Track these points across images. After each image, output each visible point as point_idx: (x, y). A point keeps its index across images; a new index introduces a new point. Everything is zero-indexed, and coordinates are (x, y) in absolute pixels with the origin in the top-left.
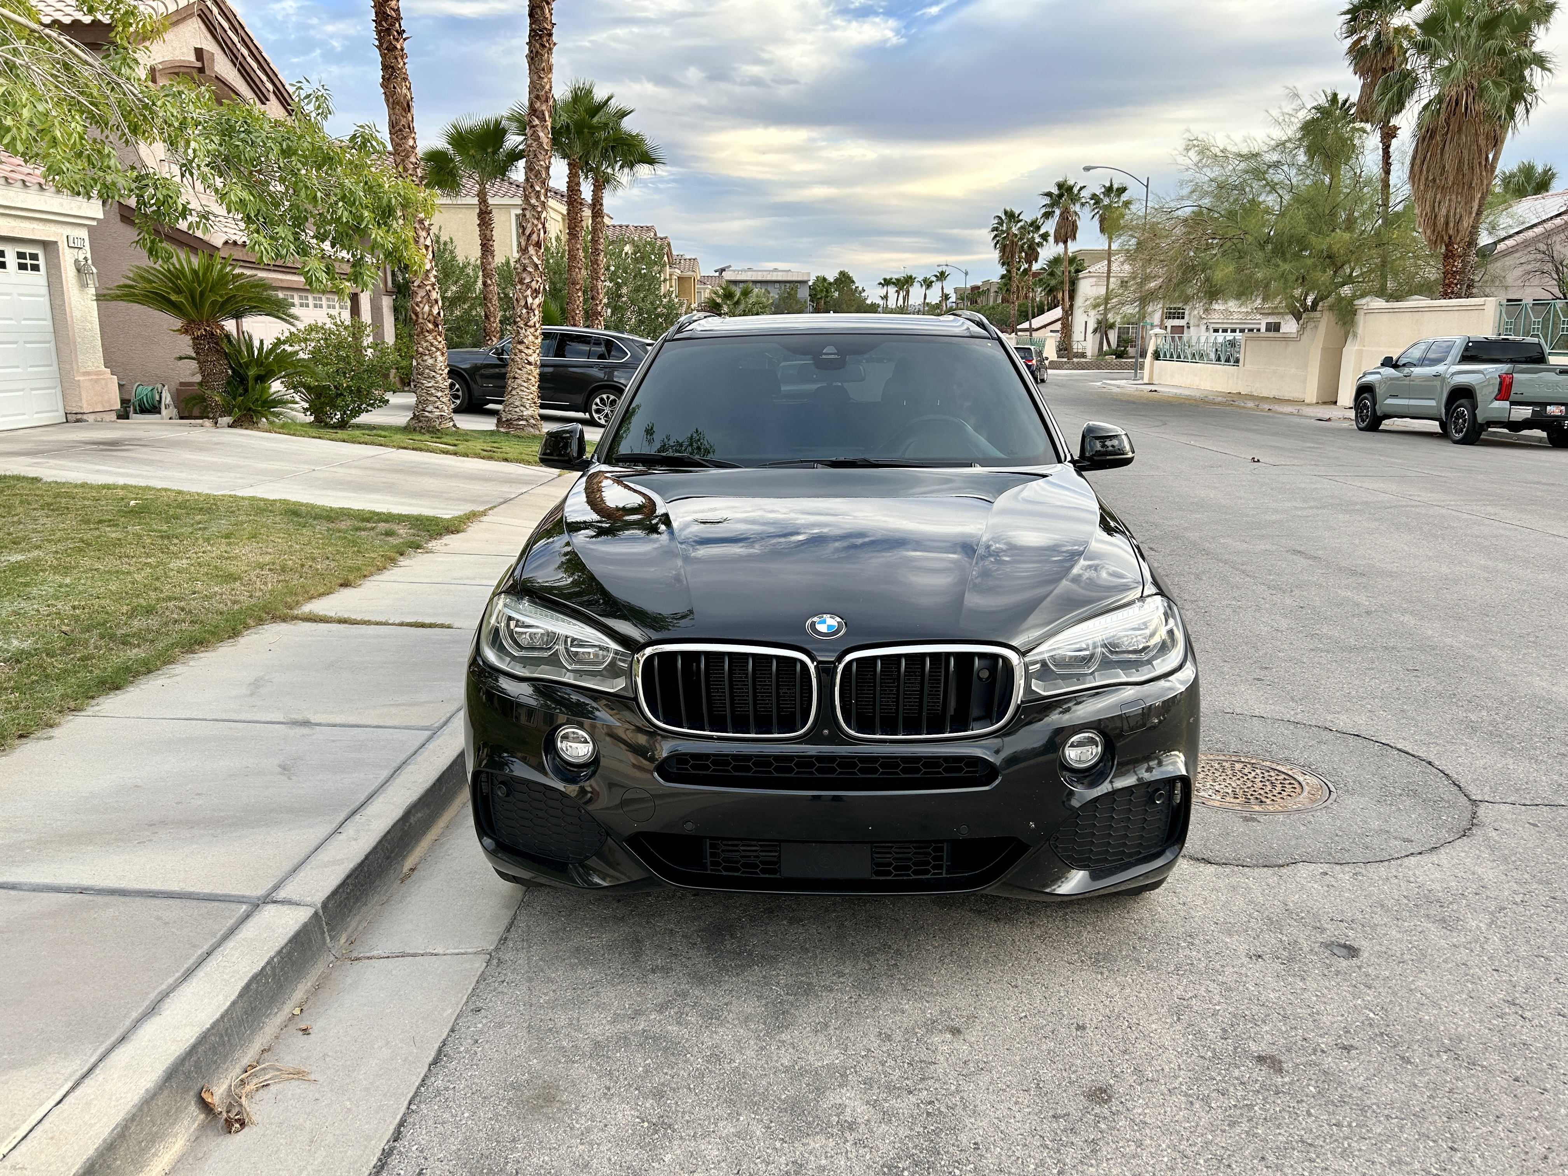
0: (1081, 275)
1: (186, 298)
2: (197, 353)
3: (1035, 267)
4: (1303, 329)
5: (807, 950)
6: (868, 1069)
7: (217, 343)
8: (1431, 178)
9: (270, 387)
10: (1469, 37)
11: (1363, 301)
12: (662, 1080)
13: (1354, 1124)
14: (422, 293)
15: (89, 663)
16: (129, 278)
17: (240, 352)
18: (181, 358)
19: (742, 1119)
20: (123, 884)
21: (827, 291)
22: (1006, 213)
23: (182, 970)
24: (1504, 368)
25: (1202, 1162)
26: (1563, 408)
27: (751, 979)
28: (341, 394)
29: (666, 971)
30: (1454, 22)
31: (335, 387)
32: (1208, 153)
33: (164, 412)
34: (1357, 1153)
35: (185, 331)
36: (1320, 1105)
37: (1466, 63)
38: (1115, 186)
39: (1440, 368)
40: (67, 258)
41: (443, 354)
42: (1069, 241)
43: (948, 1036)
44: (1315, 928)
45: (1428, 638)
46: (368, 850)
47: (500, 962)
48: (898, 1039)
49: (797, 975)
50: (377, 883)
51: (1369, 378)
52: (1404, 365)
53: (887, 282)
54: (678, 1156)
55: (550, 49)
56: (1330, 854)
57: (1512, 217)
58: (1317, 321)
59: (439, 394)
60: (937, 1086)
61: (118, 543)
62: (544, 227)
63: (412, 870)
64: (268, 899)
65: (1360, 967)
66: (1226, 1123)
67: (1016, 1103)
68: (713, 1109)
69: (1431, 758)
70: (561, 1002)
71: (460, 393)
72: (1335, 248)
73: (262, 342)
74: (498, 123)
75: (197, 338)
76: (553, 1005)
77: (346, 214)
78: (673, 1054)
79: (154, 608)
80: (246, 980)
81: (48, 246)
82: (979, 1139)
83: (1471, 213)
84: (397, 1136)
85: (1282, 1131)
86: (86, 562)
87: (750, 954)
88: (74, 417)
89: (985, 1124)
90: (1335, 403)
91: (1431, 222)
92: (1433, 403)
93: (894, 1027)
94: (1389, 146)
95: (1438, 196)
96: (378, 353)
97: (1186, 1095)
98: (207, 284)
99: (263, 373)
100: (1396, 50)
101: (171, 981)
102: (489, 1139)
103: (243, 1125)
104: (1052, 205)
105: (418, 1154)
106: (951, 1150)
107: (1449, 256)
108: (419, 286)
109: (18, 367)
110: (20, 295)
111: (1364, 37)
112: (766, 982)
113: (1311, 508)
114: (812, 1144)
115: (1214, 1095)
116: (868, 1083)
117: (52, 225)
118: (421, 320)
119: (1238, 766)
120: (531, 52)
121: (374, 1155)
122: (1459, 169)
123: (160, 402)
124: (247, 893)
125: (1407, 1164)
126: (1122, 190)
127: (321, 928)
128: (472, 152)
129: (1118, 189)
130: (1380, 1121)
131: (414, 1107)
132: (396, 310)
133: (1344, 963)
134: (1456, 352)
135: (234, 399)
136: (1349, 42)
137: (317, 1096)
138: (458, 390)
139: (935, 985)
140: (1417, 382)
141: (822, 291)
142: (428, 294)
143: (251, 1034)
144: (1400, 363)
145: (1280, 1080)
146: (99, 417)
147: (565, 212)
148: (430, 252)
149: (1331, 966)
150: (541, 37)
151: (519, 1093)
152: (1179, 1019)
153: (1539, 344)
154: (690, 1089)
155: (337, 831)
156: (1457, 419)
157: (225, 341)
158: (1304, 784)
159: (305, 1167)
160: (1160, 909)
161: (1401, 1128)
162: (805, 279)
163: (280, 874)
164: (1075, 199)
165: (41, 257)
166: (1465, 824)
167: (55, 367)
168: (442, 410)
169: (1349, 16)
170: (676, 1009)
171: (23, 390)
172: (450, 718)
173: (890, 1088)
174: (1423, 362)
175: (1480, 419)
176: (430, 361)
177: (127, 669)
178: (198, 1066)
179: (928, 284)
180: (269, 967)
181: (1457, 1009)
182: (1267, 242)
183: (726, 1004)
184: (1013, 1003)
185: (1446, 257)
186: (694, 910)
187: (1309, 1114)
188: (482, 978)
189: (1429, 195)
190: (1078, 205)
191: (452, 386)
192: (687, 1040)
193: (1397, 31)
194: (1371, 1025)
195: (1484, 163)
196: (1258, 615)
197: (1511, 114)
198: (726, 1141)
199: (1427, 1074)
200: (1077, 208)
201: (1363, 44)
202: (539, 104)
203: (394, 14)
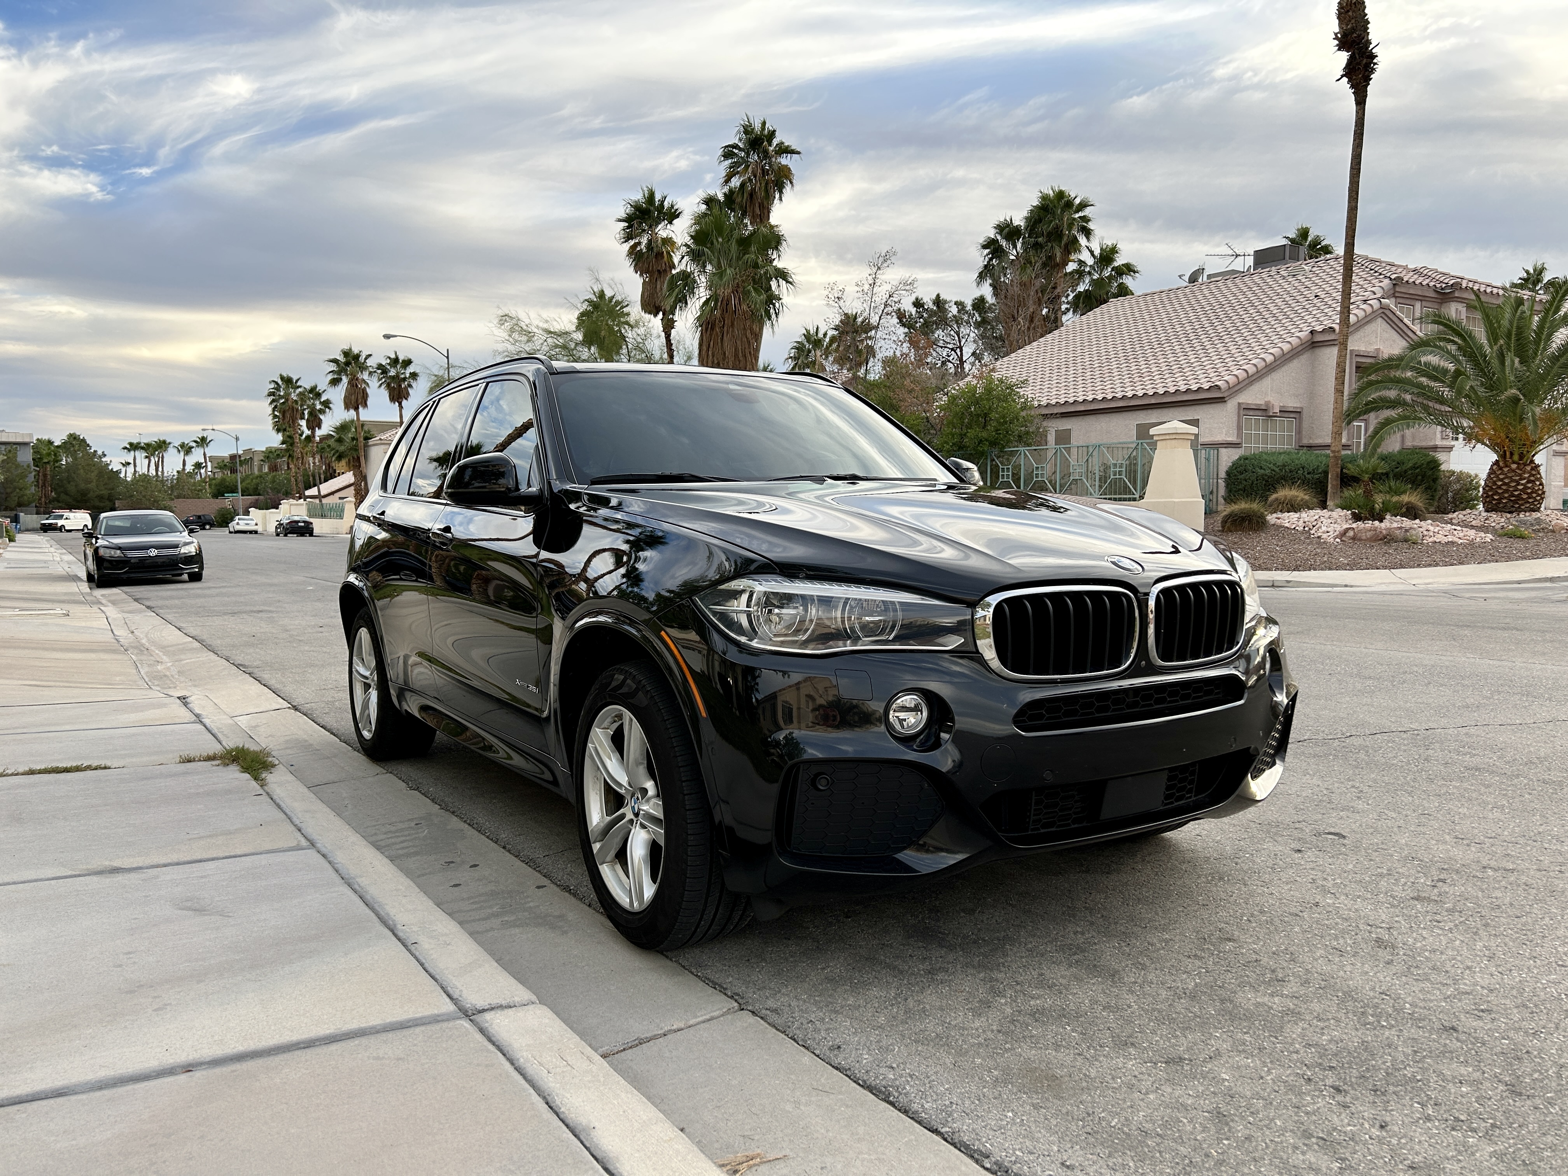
0: (371, 442)
3: (319, 433)
10: (729, 250)
21: (55, 455)
22: (282, 378)
30: (717, 237)
37: (730, 269)
38: (401, 358)
42: (361, 409)
53: (133, 447)
94: (670, 332)
100: (665, 257)
104: (339, 373)
111: (639, 243)
126: (408, 363)
129: (404, 361)
136: (627, 246)
141: (49, 454)
162: (27, 440)
164: (363, 367)
169: (626, 224)
179: (186, 449)
188: (781, 1027)
190: (365, 374)
193: (664, 240)
197: (767, 316)
200: (365, 376)
201: (638, 249)
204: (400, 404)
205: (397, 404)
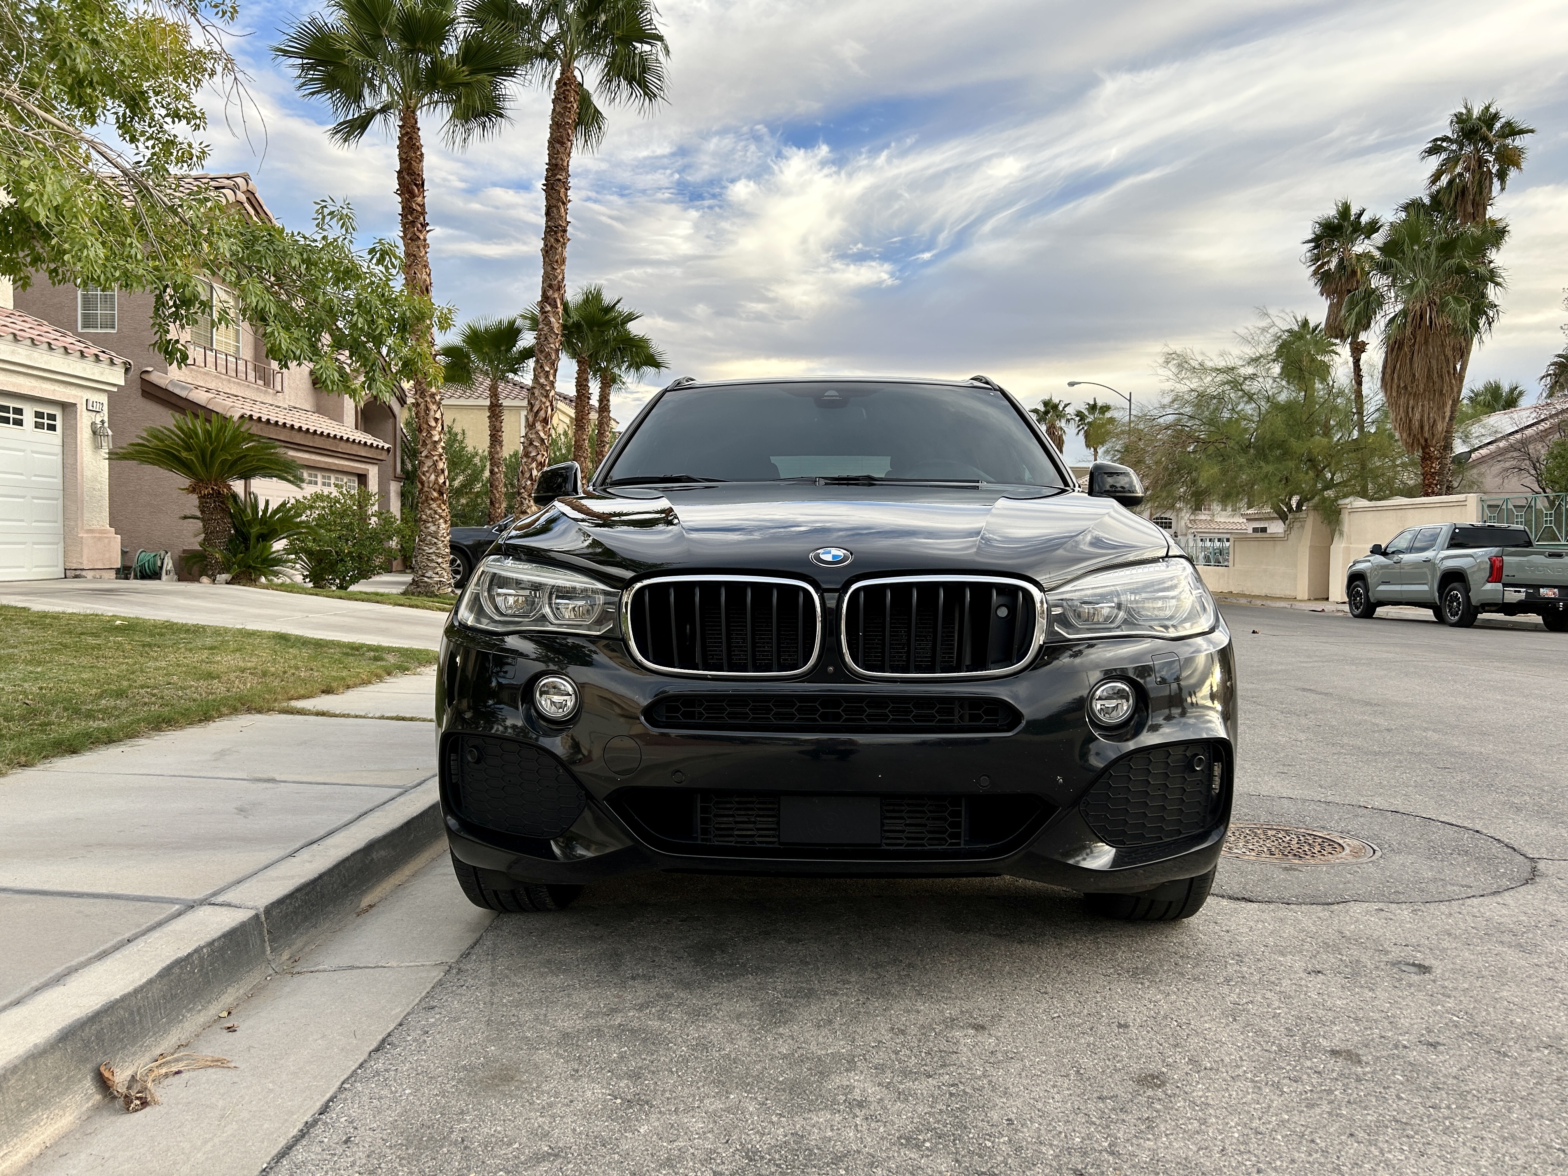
1: (196, 456)
2: (202, 512)
4: (1289, 528)
5: (807, 963)
6: (879, 1058)
7: (223, 502)
8: (1402, 385)
9: (271, 546)
10: (1429, 258)
11: (1347, 501)
12: (640, 1065)
13: (1454, 1106)
14: (429, 463)
15: (48, 728)
16: (142, 438)
17: (244, 511)
18: (185, 518)
19: (732, 1097)
20: (46, 887)
23: (98, 951)
24: (1493, 551)
25: (1279, 1137)
26: (1556, 590)
27: (744, 985)
28: (342, 560)
29: (647, 978)
30: (1412, 245)
31: (336, 552)
32: (1186, 366)
33: (164, 577)
34: (1461, 1130)
35: (193, 490)
36: (1411, 1090)
37: (1427, 280)
38: (1099, 404)
39: (1429, 554)
40: (84, 420)
41: (446, 522)
43: (971, 1032)
44: (1376, 950)
45: (1456, 747)
46: (323, 870)
47: (460, 970)
48: (914, 1033)
49: (796, 983)
50: (330, 908)
51: (1360, 567)
52: (1393, 553)
54: (655, 1128)
55: (564, 244)
56: (1384, 895)
57: (1484, 427)
58: (1303, 521)
59: (440, 560)
60: (960, 1071)
61: (99, 647)
62: (551, 405)
63: (371, 906)
64: (203, 902)
65: (1434, 981)
66: (1303, 1105)
67: (1054, 1086)
68: (698, 1088)
69: (1478, 828)
70: (527, 1001)
71: (461, 569)
72: (1315, 451)
73: (267, 502)
74: (512, 323)
75: (204, 497)
76: (518, 1004)
77: (361, 320)
78: (653, 1043)
79: (124, 692)
80: (168, 962)
81: (67, 407)
82: (1013, 1116)
83: (1444, 418)
84: (324, 1110)
85: (1370, 1112)
86: (63, 658)
87: (744, 965)
88: (73, 573)
89: (1019, 1103)
90: (1327, 599)
91: (1406, 426)
92: (1425, 588)
93: (908, 1024)
94: (1359, 360)
95: (1411, 402)
96: (382, 522)
97: (1252, 1081)
98: (219, 444)
99: (265, 531)
100: (1359, 273)
101: (82, 959)
102: (433, 1111)
103: (144, 1103)
105: (347, 1124)
106: (980, 1124)
107: (1426, 458)
108: (426, 457)
109: (22, 521)
110: (33, 452)
111: (1328, 263)
112: (762, 987)
113: (1316, 661)
114: (815, 1118)
115: (1286, 1081)
116: (880, 1069)
117: (73, 388)
118: (426, 489)
119: (1270, 833)
120: (546, 245)
121: (295, 1127)
122: (1429, 377)
123: (161, 568)
124: (183, 897)
125: (1522, 1139)
126: (1105, 408)
127: (261, 933)
128: (486, 350)
129: (1101, 408)
130: (1483, 1104)
131: (346, 1086)
132: (403, 495)
133: (1416, 978)
134: (1443, 538)
135: (235, 556)
136: (1313, 267)
137: (235, 1080)
138: (459, 566)
139: (954, 991)
140: (1407, 569)
142: (435, 464)
143: (168, 1023)
144: (1389, 550)
145: (1359, 1069)
146: (97, 574)
147: (573, 416)
148: (439, 425)
149: (1401, 979)
150: (556, 232)
151: (472, 1074)
152: (1235, 1020)
153: (1525, 531)
154: (672, 1072)
155: (291, 855)
156: (1451, 602)
157: (231, 500)
158: (1344, 845)
159: (211, 1139)
160: (1201, 935)
161: (1510, 1110)
163: (222, 884)
164: (1060, 415)
165: (59, 418)
166: (1526, 875)
167: (60, 524)
168: (441, 576)
169: (1313, 244)
170: (658, 1008)
171: (24, 543)
172: (425, 781)
173: (906, 1073)
174: (1411, 550)
175: (1474, 601)
176: (433, 528)
177: (88, 735)
178: (99, 1037)
180: (196, 956)
181: (1550, 1014)
182: (1249, 446)
183: (716, 1004)
184: (1044, 1006)
185: (1424, 459)
186: (681, 931)
187: (1400, 1098)
188: (440, 983)
189: (1402, 401)
190: (1063, 421)
191: (453, 562)
192: (670, 1032)
193: (1359, 257)
194: (1456, 1026)
195: (1452, 372)
196: (1274, 730)
197: (1476, 328)
198: (714, 1116)
199: (1529, 1065)
200: (1062, 423)
201: (1326, 268)
202: (551, 292)
203: (419, 209)
204: (1095, 450)
205: (1092, 449)
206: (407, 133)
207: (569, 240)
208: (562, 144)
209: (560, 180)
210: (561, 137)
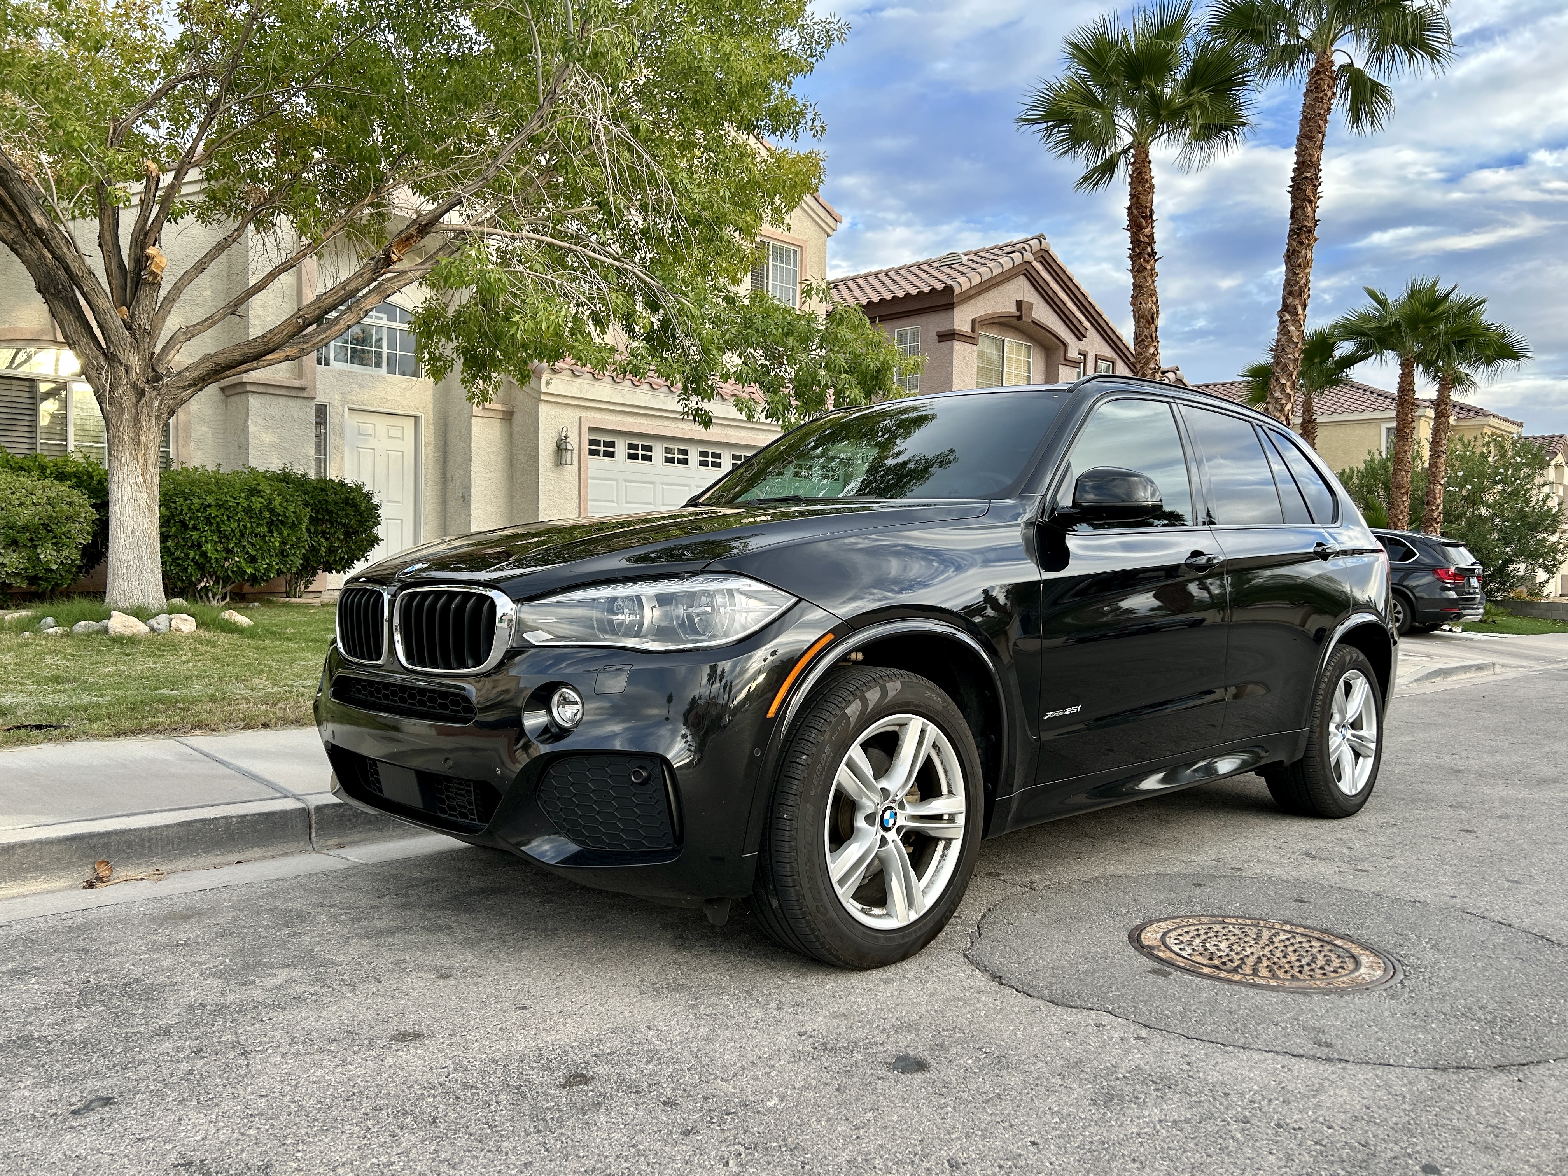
55: (1311, 245)
64: (296, 796)
80: (193, 819)
120: (1289, 249)
127: (305, 822)
143: (179, 854)
150: (1299, 235)
180: (222, 820)
202: (1291, 299)
203: (1147, 240)
206: (1137, 169)
207: (1316, 240)
208: (1311, 138)
209: (1306, 178)
210: (1310, 131)
